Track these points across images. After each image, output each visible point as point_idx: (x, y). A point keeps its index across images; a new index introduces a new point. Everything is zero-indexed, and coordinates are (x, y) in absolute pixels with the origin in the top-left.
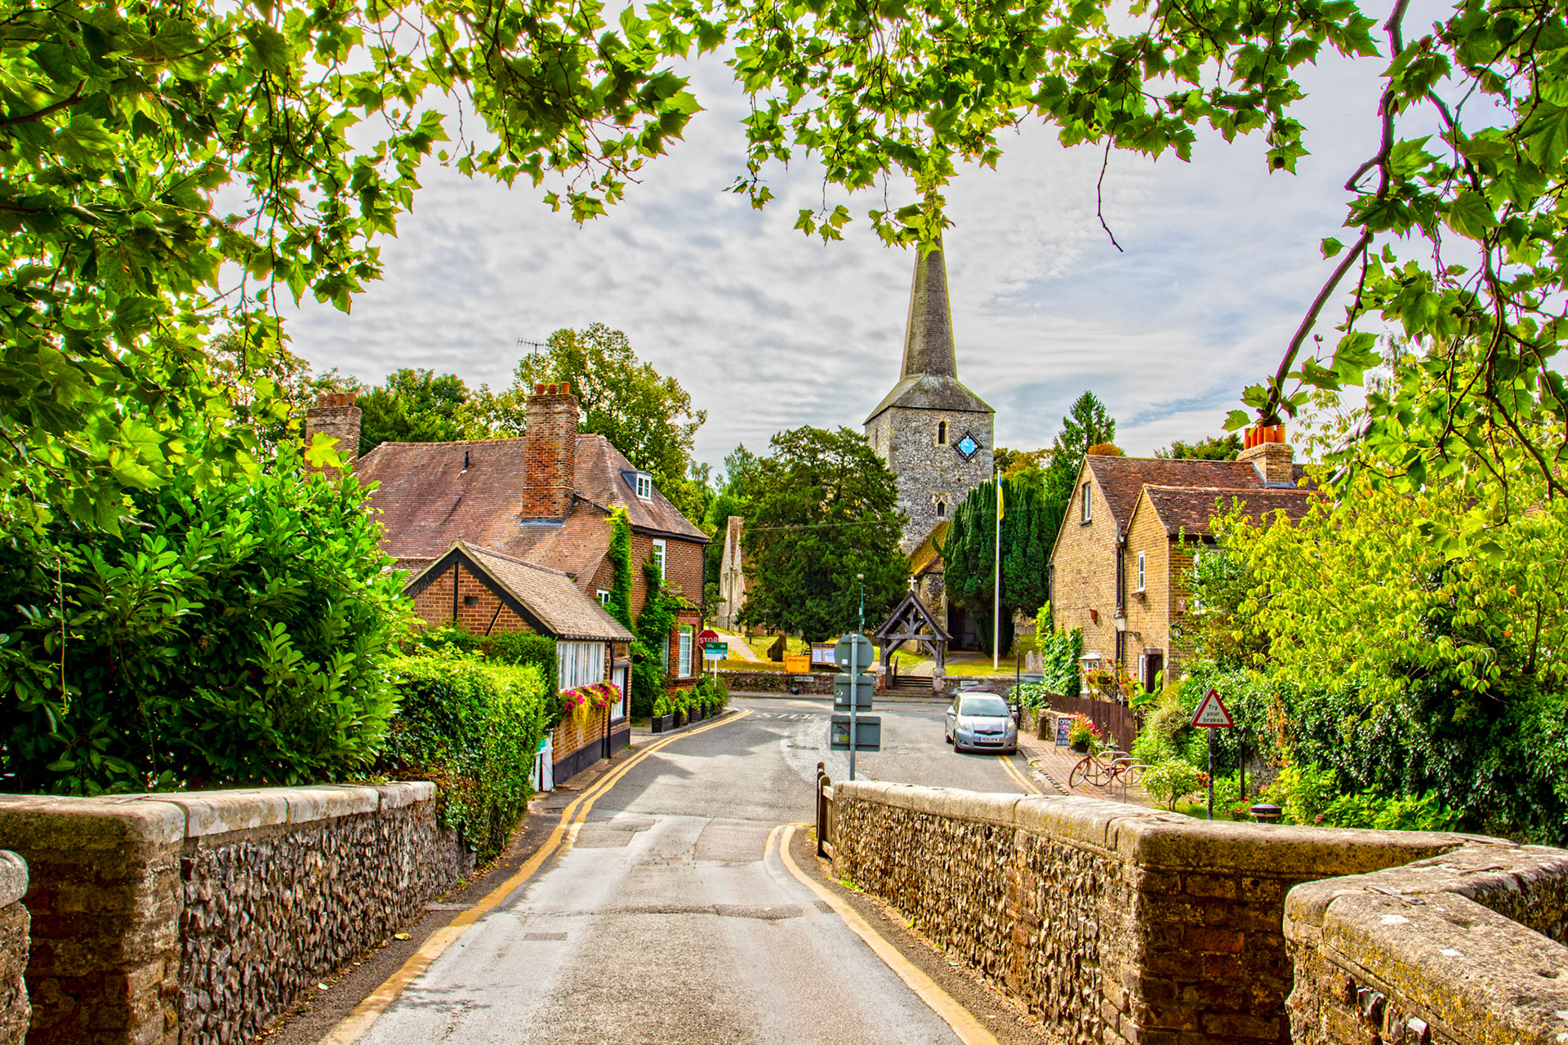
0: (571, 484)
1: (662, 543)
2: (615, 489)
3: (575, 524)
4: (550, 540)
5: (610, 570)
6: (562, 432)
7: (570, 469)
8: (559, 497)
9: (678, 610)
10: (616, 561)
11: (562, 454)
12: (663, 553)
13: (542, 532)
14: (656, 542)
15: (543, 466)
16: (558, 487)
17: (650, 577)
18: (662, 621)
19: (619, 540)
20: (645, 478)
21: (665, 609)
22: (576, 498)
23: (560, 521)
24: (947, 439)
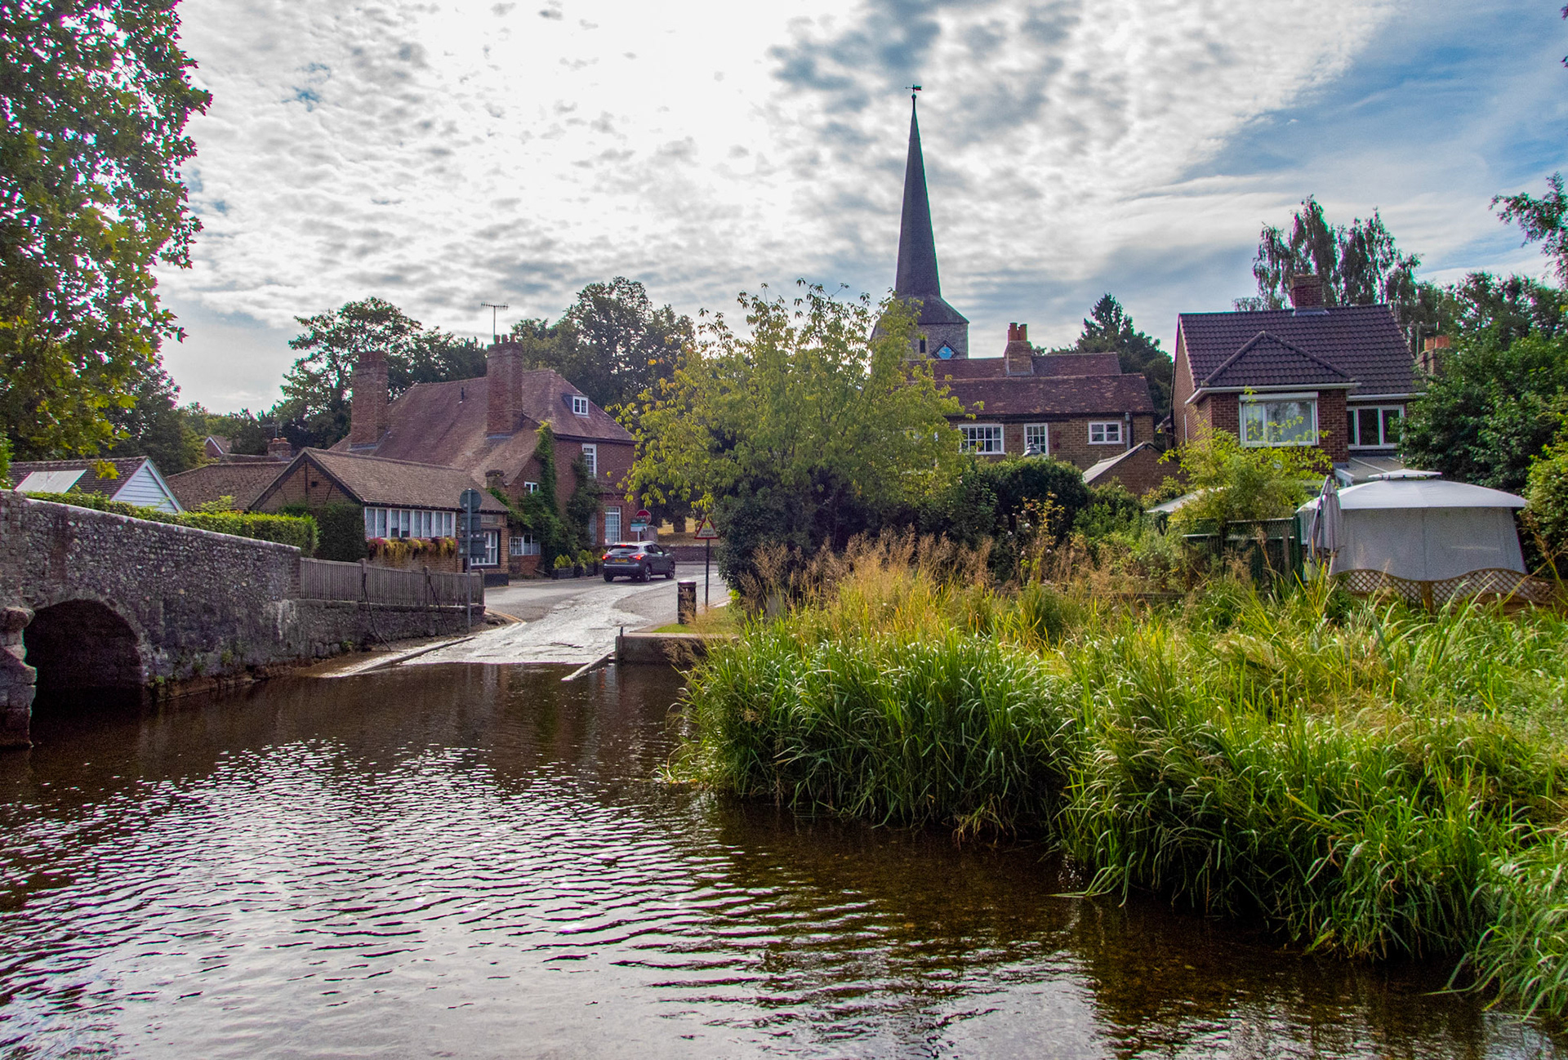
0: (521, 406)
1: (594, 447)
2: (551, 408)
3: (520, 436)
4: (502, 447)
5: (537, 468)
6: (510, 370)
7: (518, 394)
8: (510, 417)
9: (599, 496)
10: (540, 461)
11: (510, 386)
12: (594, 454)
13: (496, 442)
14: (585, 446)
15: (498, 394)
16: (509, 410)
17: (579, 472)
18: (584, 503)
19: (543, 445)
20: (580, 399)
21: (589, 494)
22: (523, 417)
23: (508, 434)
24: (927, 348)
